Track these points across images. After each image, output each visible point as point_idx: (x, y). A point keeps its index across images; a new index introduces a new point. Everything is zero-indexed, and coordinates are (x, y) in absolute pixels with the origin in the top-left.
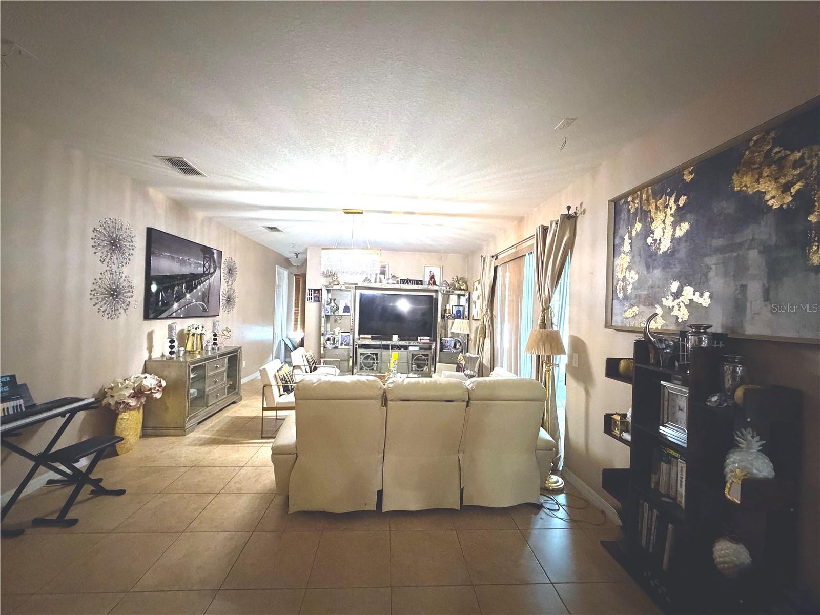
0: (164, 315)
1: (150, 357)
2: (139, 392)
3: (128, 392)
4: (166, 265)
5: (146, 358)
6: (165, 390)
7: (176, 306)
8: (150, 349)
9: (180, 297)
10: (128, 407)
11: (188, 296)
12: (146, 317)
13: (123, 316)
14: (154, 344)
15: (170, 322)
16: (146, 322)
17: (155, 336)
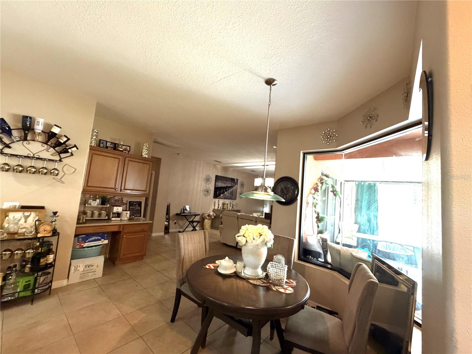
0: (218, 197)
1: (214, 208)
2: (209, 216)
3: (207, 215)
4: (220, 184)
6: (215, 217)
7: (222, 195)
8: (215, 206)
9: (224, 193)
10: (206, 218)
11: (226, 193)
12: (214, 198)
13: (209, 197)
15: (219, 199)
17: (216, 203)
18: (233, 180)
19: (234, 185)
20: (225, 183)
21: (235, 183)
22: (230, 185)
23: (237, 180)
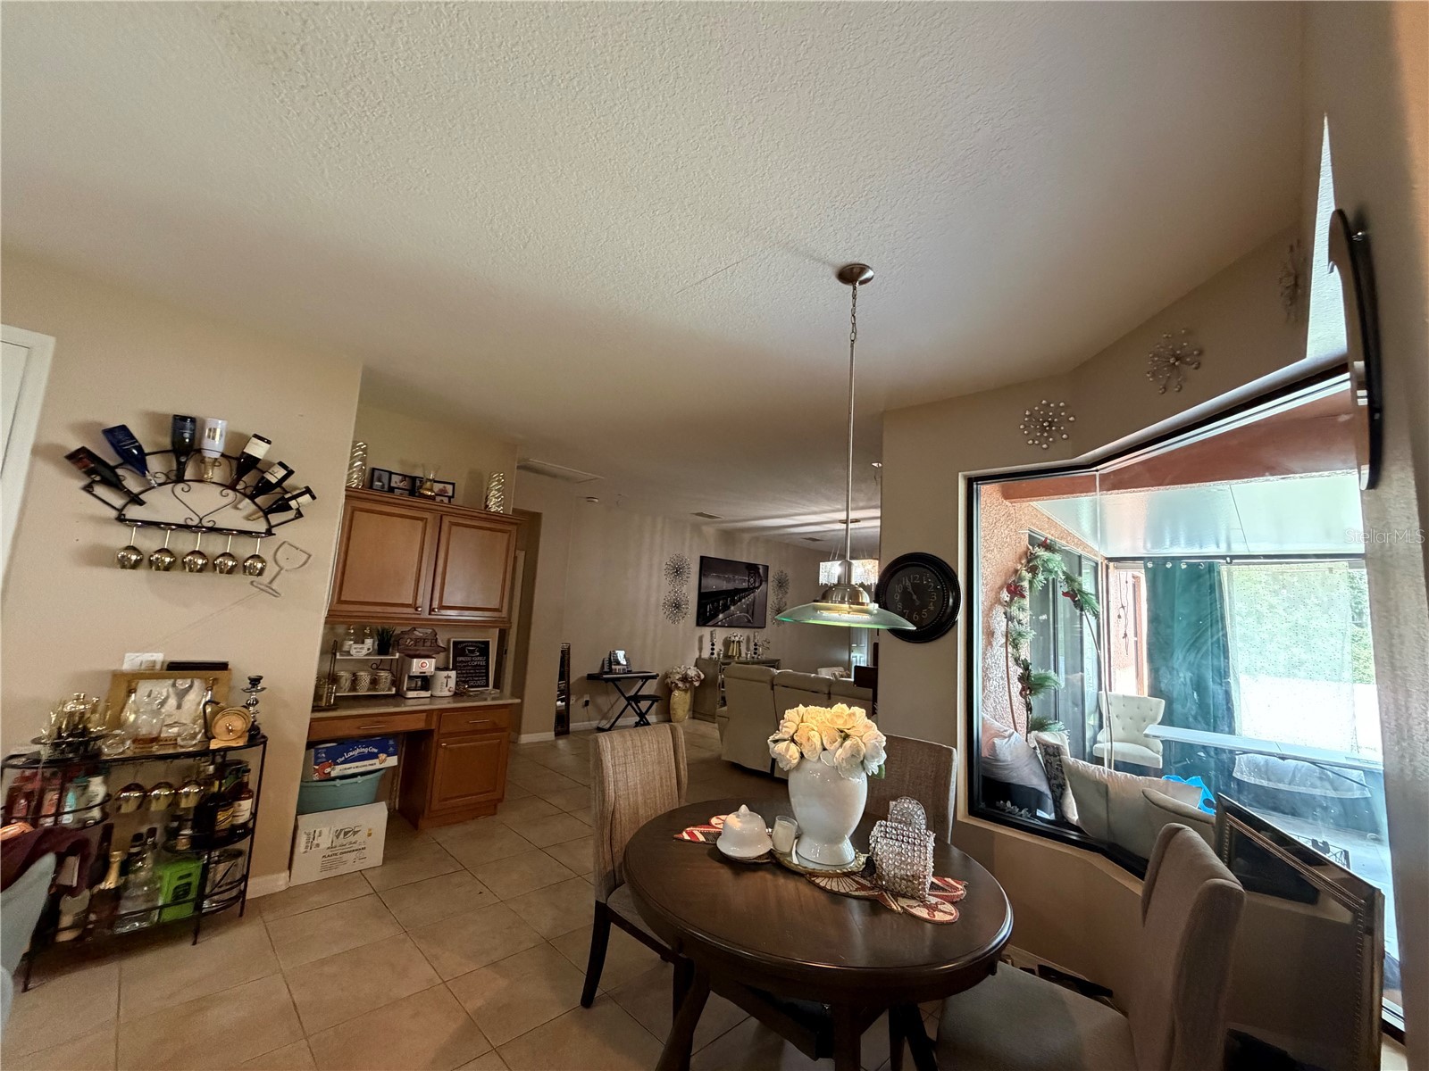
0: (710, 623)
1: (700, 656)
2: (685, 679)
3: (678, 676)
4: (714, 584)
5: (697, 656)
6: (702, 682)
7: (721, 616)
8: (700, 649)
9: (726, 608)
10: (677, 687)
11: (732, 608)
12: (698, 624)
13: (682, 622)
14: (704, 646)
15: (712, 629)
16: (698, 628)
17: (704, 639)
18: (752, 569)
19: (757, 585)
20: (728, 580)
21: (760, 575)
22: (745, 585)
23: (766, 568)
